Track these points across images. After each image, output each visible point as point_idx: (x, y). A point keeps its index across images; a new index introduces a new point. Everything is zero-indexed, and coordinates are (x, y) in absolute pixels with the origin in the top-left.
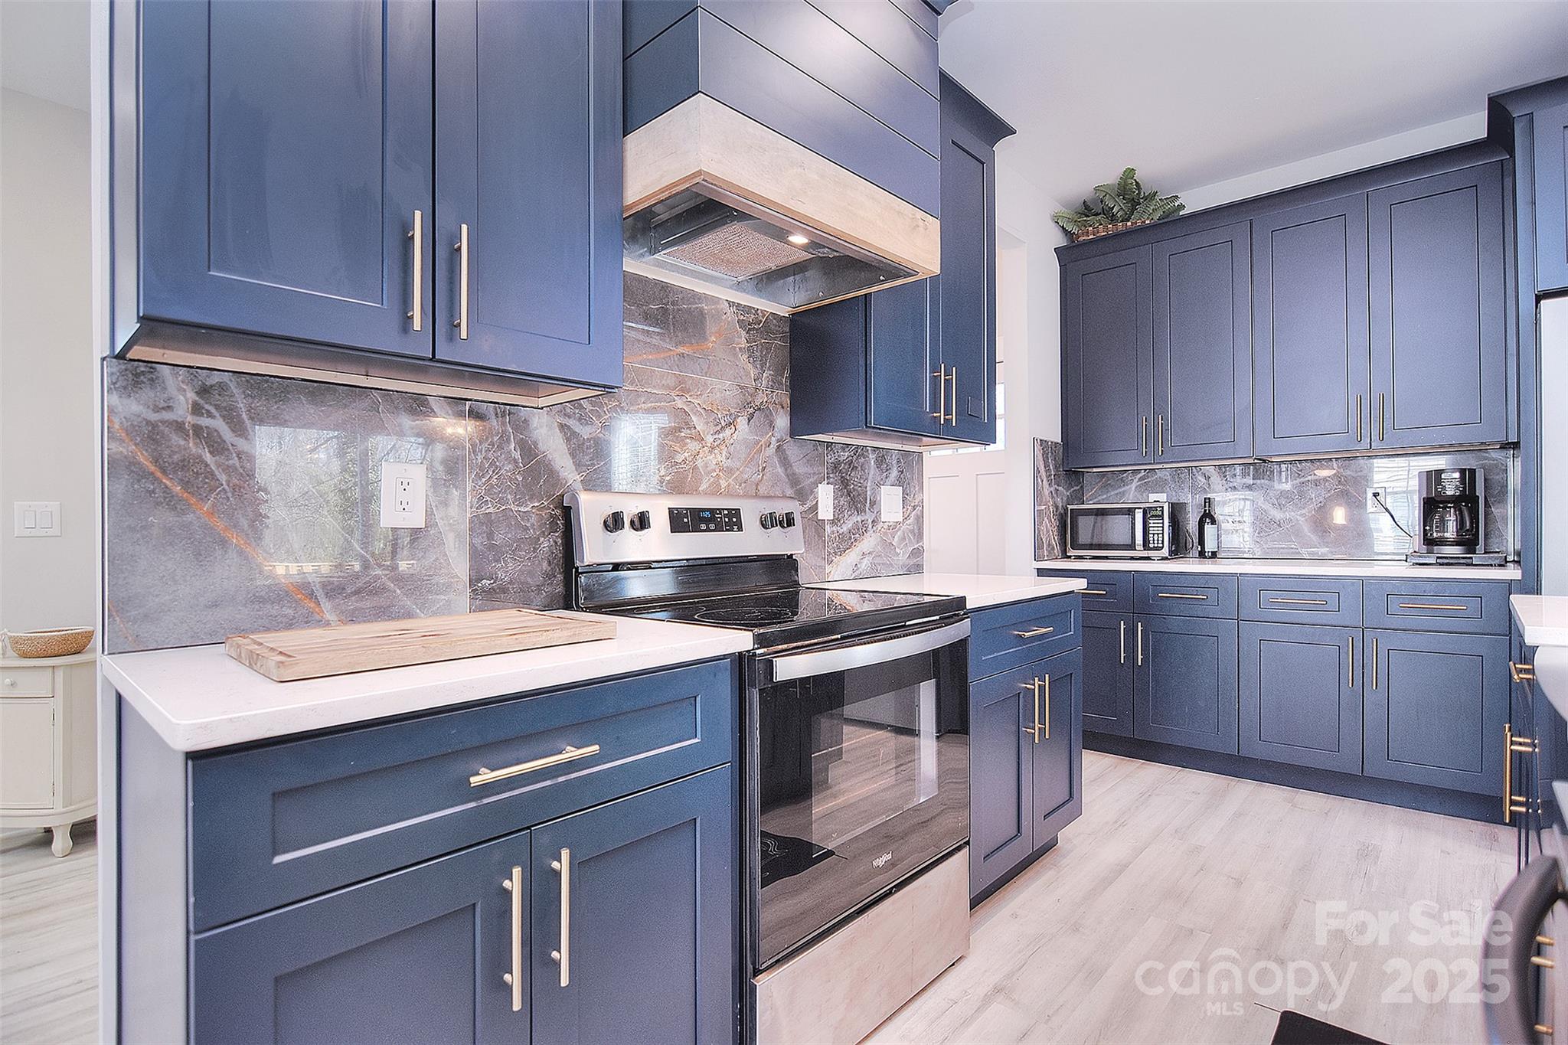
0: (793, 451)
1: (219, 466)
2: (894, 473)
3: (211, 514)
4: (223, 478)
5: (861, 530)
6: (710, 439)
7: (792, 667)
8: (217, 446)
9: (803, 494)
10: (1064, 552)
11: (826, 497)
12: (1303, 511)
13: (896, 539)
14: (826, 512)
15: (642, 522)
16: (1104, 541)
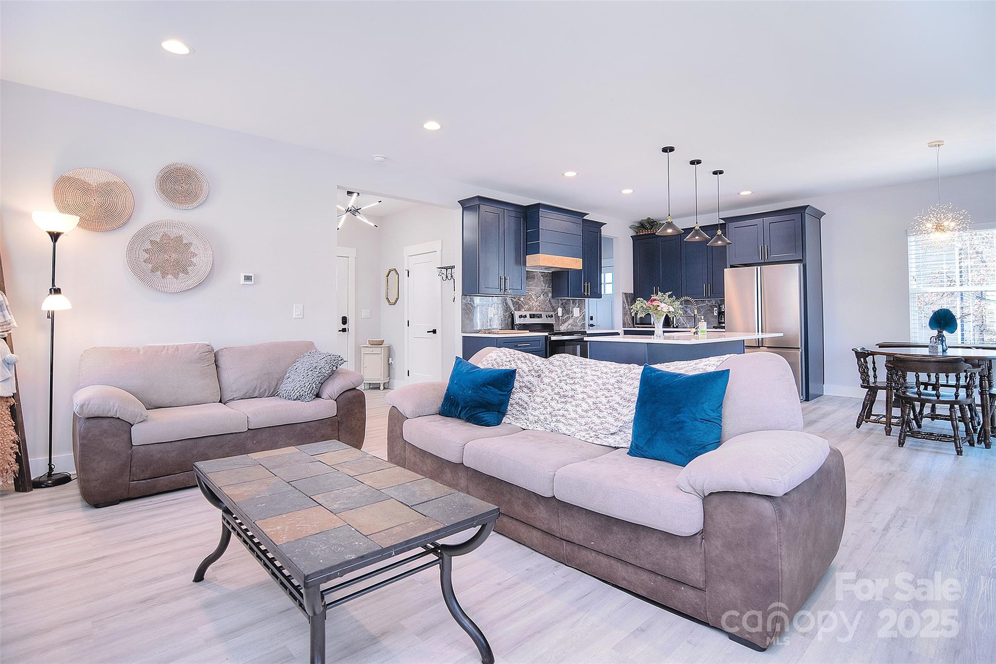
0: (552, 301)
1: (472, 308)
2: (577, 304)
4: (473, 310)
5: (568, 318)
6: (535, 300)
7: (553, 338)
8: (472, 306)
9: (555, 310)
10: (634, 325)
11: (560, 310)
13: (578, 321)
14: (560, 314)
15: (525, 316)
16: (644, 322)
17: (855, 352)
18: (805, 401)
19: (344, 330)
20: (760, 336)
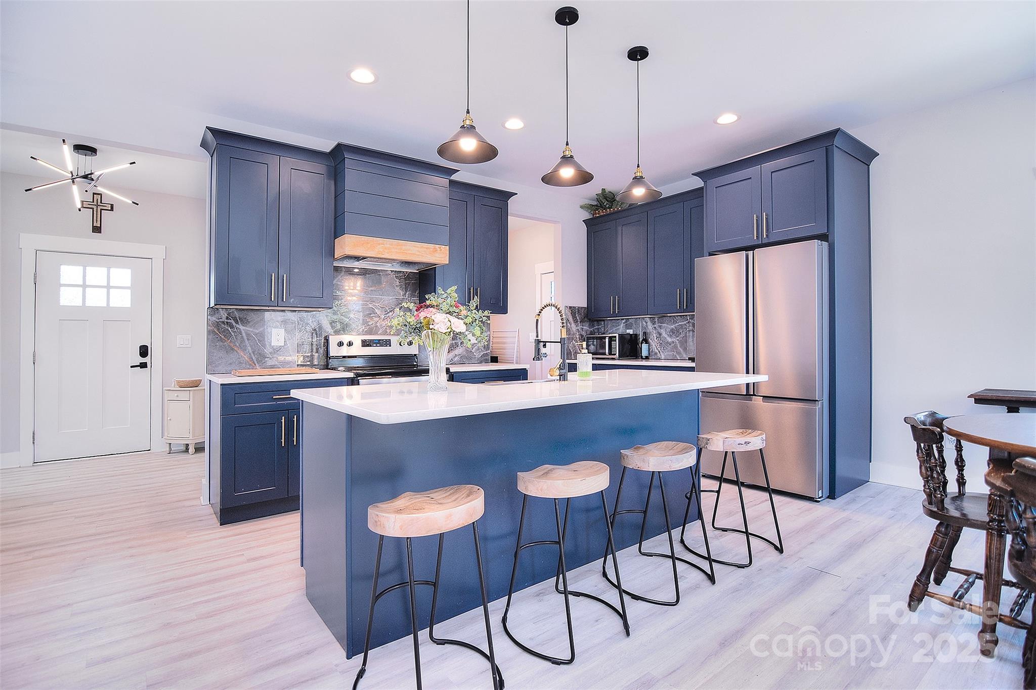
1: (232, 331)
3: (230, 342)
4: (233, 334)
6: (382, 316)
8: (232, 327)
12: (678, 338)
13: (474, 349)
15: (351, 344)
17: (913, 426)
18: (828, 497)
19: (143, 365)
20: (751, 379)
